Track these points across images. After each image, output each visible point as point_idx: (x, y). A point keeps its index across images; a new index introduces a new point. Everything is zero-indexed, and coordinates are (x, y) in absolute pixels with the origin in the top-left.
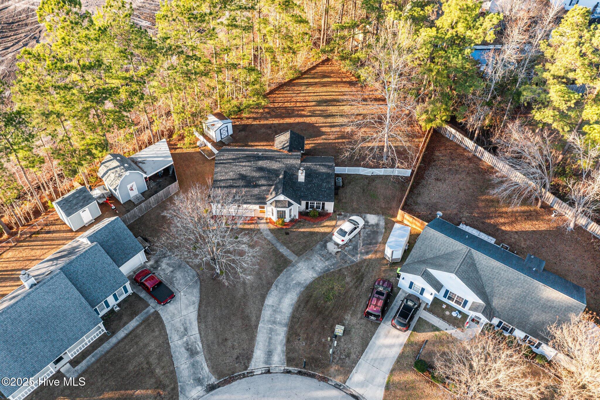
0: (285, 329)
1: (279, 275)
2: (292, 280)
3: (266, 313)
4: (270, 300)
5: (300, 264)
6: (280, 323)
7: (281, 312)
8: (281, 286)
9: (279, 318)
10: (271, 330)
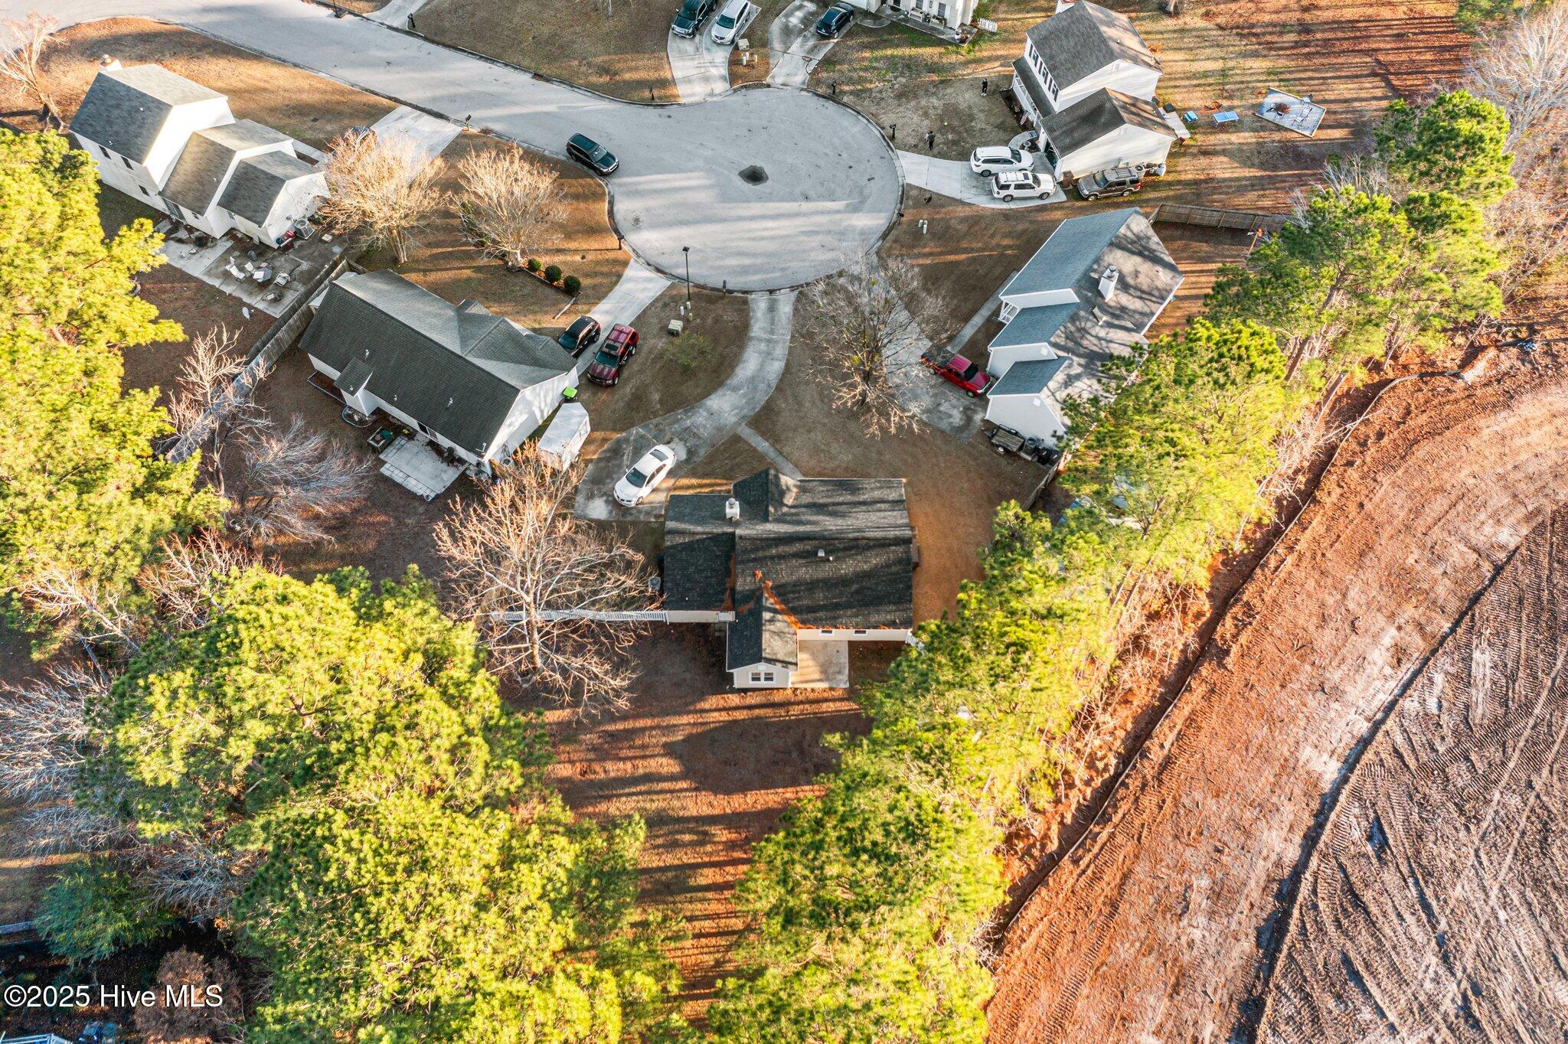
0: (753, 335)
1: (767, 402)
2: (744, 395)
3: (781, 351)
4: (777, 367)
5: (734, 420)
6: (760, 340)
7: (760, 353)
8: (762, 386)
9: (763, 346)
10: (772, 332)
